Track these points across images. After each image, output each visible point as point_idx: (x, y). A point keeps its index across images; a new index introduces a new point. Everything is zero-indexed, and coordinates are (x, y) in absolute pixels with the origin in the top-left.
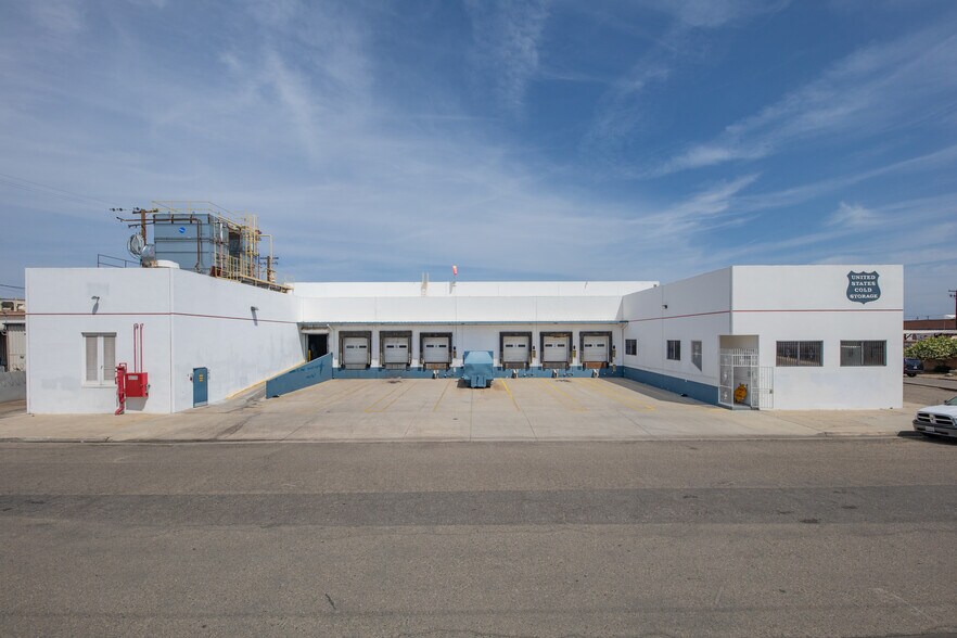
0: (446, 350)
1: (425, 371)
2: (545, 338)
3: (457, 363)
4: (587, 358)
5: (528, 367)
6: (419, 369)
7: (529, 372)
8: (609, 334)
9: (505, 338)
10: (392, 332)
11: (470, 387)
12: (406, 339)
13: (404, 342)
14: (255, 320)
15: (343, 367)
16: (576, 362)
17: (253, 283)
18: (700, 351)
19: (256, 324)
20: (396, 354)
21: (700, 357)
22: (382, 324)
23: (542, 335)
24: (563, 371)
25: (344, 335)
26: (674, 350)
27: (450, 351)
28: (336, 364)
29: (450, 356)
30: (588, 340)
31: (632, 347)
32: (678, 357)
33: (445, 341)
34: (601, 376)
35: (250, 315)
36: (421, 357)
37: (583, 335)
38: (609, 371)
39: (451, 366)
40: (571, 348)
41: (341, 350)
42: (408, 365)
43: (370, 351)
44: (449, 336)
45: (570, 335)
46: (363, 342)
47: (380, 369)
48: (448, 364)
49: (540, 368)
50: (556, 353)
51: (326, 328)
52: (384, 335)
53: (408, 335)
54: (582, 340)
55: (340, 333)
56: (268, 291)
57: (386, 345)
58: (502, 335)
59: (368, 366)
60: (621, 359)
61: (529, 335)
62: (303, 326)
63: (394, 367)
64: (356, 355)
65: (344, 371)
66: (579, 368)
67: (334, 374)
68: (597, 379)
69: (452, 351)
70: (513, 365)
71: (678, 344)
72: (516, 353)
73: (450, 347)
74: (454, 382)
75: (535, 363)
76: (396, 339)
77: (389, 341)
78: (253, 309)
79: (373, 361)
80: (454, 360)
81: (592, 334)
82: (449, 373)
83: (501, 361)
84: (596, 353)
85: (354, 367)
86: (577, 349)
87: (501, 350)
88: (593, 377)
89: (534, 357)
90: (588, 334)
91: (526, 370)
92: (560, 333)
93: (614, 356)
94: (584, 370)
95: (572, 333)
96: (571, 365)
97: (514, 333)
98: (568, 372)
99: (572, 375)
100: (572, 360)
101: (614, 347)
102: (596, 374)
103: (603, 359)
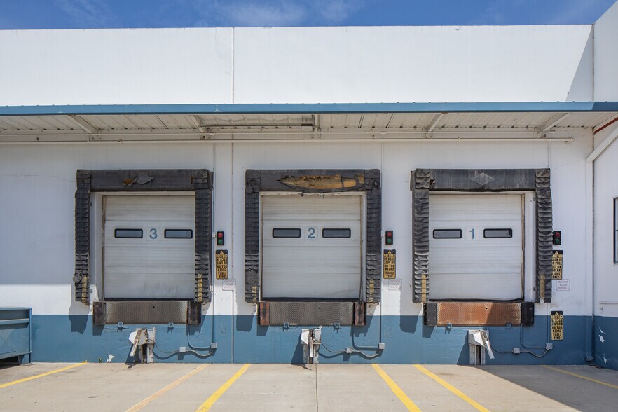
7: (201, 338)
8: (538, 182)
16: (394, 300)
23: (256, 183)
30: (443, 211)
37: (425, 183)
38: (529, 335)
40: (376, 238)
45: (369, 183)
49: (243, 322)
50: (315, 261)
54: (420, 209)
66: (407, 323)
72: (155, 262)
75: (225, 300)
81: (464, 180)
84: (480, 263)
86: (403, 244)
88: (464, 361)
89: (223, 275)
90: (449, 181)
91: (190, 331)
92: (330, 174)
93: (558, 277)
94: (427, 334)
95: (377, 173)
96: (376, 311)
97: (136, 173)
98: (361, 341)
99: (379, 351)
100: (378, 289)
101: (557, 237)
102: (479, 347)
103: (507, 289)
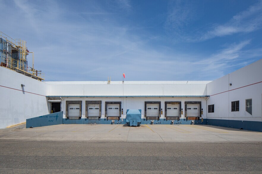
0: (118, 110)
1: (108, 120)
2: (167, 105)
3: (123, 117)
4: (188, 115)
5: (159, 119)
6: (105, 119)
8: (200, 103)
9: (147, 105)
10: (91, 101)
11: (129, 126)
12: (98, 105)
13: (97, 106)
14: (23, 91)
15: (68, 118)
16: (183, 117)
17: (23, 73)
18: (251, 104)
19: (24, 93)
20: (94, 112)
21: (251, 108)
22: (87, 97)
23: (166, 103)
24: (177, 121)
25: (69, 103)
26: (235, 106)
27: (120, 111)
28: (64, 117)
29: (120, 113)
30: (189, 106)
31: (211, 109)
32: (238, 109)
33: (117, 106)
34: (196, 124)
35: (20, 88)
36: (106, 113)
37: (186, 103)
38: (199, 121)
39: (121, 118)
40: (180, 109)
41: (67, 110)
42: (100, 117)
43: (81, 110)
44: (120, 103)
45: (180, 103)
46: (78, 106)
47: (86, 119)
48: (119, 117)
49: (164, 120)
50: (173, 112)
51: (60, 99)
52: (88, 103)
53: (100, 103)
54: (186, 106)
55: (67, 101)
56: (31, 78)
57: (89, 108)
58: (146, 103)
59: (80, 118)
60: (206, 115)
61: (159, 103)
62: (49, 98)
63: (93, 118)
64: (74, 113)
65: (69, 120)
66: (184, 120)
67: (64, 122)
68: (193, 126)
69: (121, 110)
70: (151, 118)
71: (238, 103)
72: (153, 112)
73: (120, 109)
74: (122, 125)
75: (162, 117)
76: (94, 105)
77: (91, 106)
78: (22, 86)
79: (82, 116)
80: (122, 115)
81: (191, 103)
82: (120, 122)
83: (145, 116)
84: (193, 112)
85: (73, 118)
86: (184, 110)
87: (145, 110)
88: (191, 124)
89: (162, 114)
90: (189, 103)
91: (158, 121)
92: (175, 102)
93: (202, 114)
94: (187, 121)
95: (181, 102)
96: (180, 118)
97: (152, 102)
98: (179, 122)
99: (181, 123)
100: (181, 116)
101: (202, 109)
102: (193, 122)
103: (196, 115)
